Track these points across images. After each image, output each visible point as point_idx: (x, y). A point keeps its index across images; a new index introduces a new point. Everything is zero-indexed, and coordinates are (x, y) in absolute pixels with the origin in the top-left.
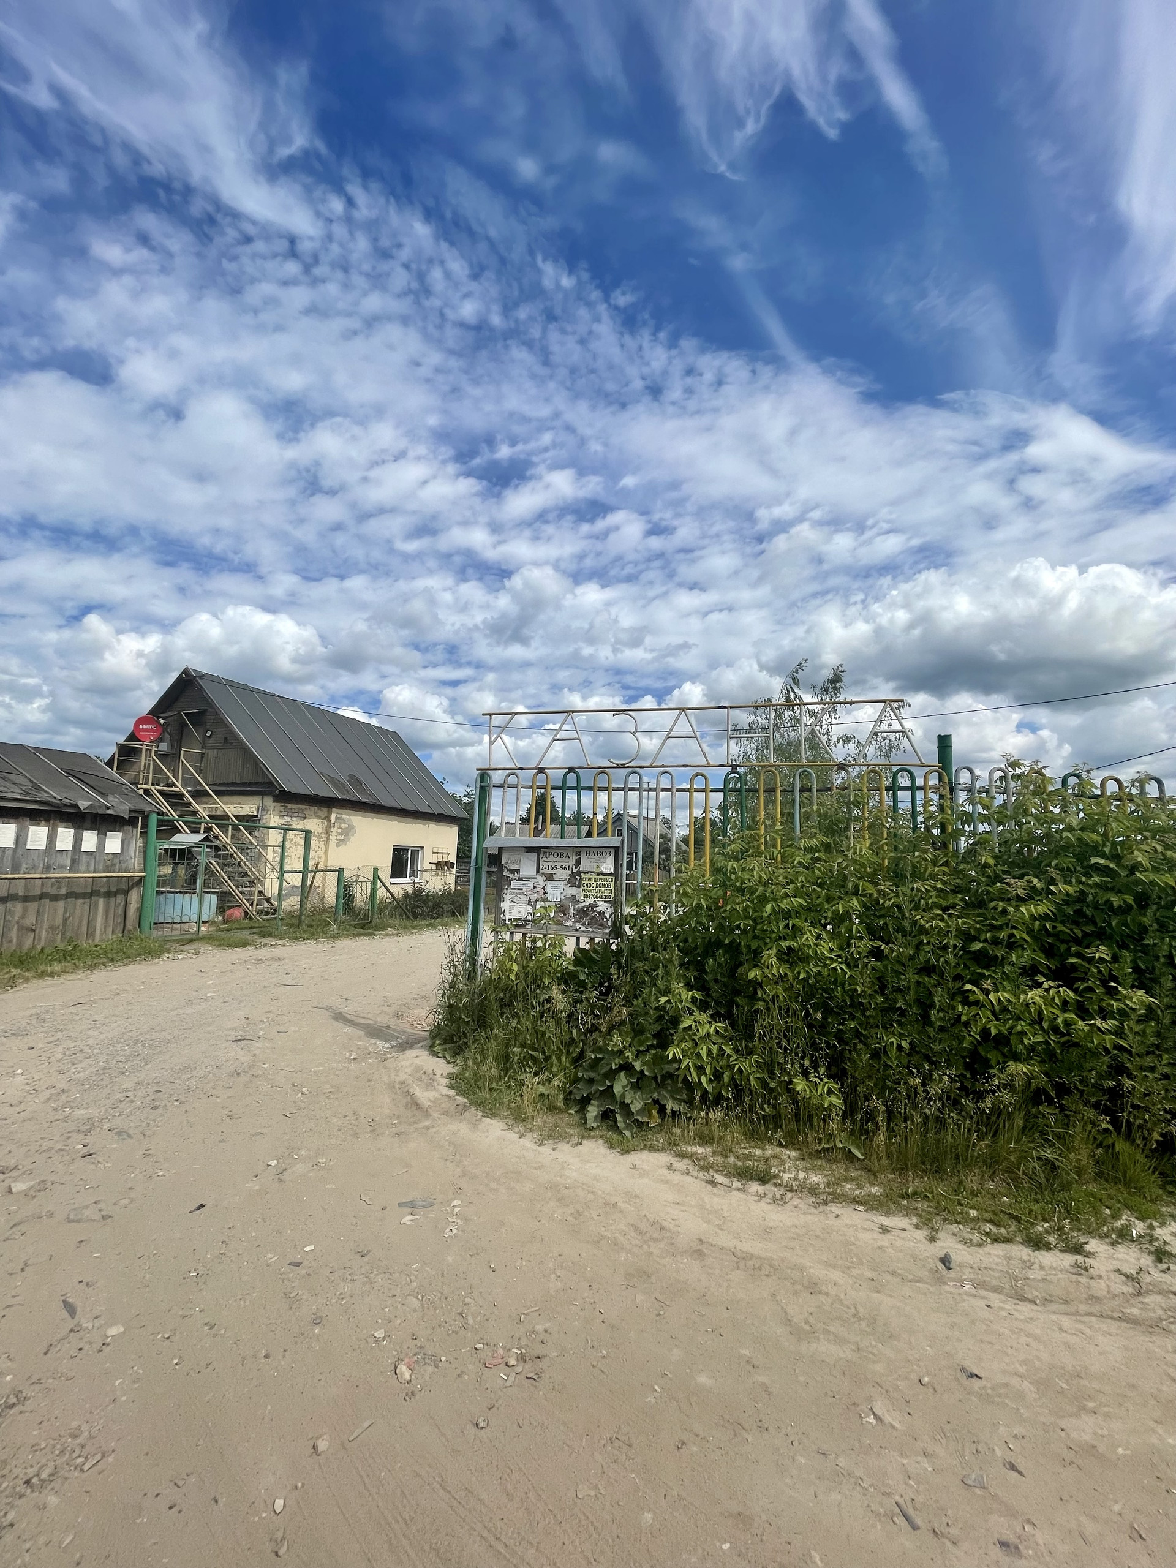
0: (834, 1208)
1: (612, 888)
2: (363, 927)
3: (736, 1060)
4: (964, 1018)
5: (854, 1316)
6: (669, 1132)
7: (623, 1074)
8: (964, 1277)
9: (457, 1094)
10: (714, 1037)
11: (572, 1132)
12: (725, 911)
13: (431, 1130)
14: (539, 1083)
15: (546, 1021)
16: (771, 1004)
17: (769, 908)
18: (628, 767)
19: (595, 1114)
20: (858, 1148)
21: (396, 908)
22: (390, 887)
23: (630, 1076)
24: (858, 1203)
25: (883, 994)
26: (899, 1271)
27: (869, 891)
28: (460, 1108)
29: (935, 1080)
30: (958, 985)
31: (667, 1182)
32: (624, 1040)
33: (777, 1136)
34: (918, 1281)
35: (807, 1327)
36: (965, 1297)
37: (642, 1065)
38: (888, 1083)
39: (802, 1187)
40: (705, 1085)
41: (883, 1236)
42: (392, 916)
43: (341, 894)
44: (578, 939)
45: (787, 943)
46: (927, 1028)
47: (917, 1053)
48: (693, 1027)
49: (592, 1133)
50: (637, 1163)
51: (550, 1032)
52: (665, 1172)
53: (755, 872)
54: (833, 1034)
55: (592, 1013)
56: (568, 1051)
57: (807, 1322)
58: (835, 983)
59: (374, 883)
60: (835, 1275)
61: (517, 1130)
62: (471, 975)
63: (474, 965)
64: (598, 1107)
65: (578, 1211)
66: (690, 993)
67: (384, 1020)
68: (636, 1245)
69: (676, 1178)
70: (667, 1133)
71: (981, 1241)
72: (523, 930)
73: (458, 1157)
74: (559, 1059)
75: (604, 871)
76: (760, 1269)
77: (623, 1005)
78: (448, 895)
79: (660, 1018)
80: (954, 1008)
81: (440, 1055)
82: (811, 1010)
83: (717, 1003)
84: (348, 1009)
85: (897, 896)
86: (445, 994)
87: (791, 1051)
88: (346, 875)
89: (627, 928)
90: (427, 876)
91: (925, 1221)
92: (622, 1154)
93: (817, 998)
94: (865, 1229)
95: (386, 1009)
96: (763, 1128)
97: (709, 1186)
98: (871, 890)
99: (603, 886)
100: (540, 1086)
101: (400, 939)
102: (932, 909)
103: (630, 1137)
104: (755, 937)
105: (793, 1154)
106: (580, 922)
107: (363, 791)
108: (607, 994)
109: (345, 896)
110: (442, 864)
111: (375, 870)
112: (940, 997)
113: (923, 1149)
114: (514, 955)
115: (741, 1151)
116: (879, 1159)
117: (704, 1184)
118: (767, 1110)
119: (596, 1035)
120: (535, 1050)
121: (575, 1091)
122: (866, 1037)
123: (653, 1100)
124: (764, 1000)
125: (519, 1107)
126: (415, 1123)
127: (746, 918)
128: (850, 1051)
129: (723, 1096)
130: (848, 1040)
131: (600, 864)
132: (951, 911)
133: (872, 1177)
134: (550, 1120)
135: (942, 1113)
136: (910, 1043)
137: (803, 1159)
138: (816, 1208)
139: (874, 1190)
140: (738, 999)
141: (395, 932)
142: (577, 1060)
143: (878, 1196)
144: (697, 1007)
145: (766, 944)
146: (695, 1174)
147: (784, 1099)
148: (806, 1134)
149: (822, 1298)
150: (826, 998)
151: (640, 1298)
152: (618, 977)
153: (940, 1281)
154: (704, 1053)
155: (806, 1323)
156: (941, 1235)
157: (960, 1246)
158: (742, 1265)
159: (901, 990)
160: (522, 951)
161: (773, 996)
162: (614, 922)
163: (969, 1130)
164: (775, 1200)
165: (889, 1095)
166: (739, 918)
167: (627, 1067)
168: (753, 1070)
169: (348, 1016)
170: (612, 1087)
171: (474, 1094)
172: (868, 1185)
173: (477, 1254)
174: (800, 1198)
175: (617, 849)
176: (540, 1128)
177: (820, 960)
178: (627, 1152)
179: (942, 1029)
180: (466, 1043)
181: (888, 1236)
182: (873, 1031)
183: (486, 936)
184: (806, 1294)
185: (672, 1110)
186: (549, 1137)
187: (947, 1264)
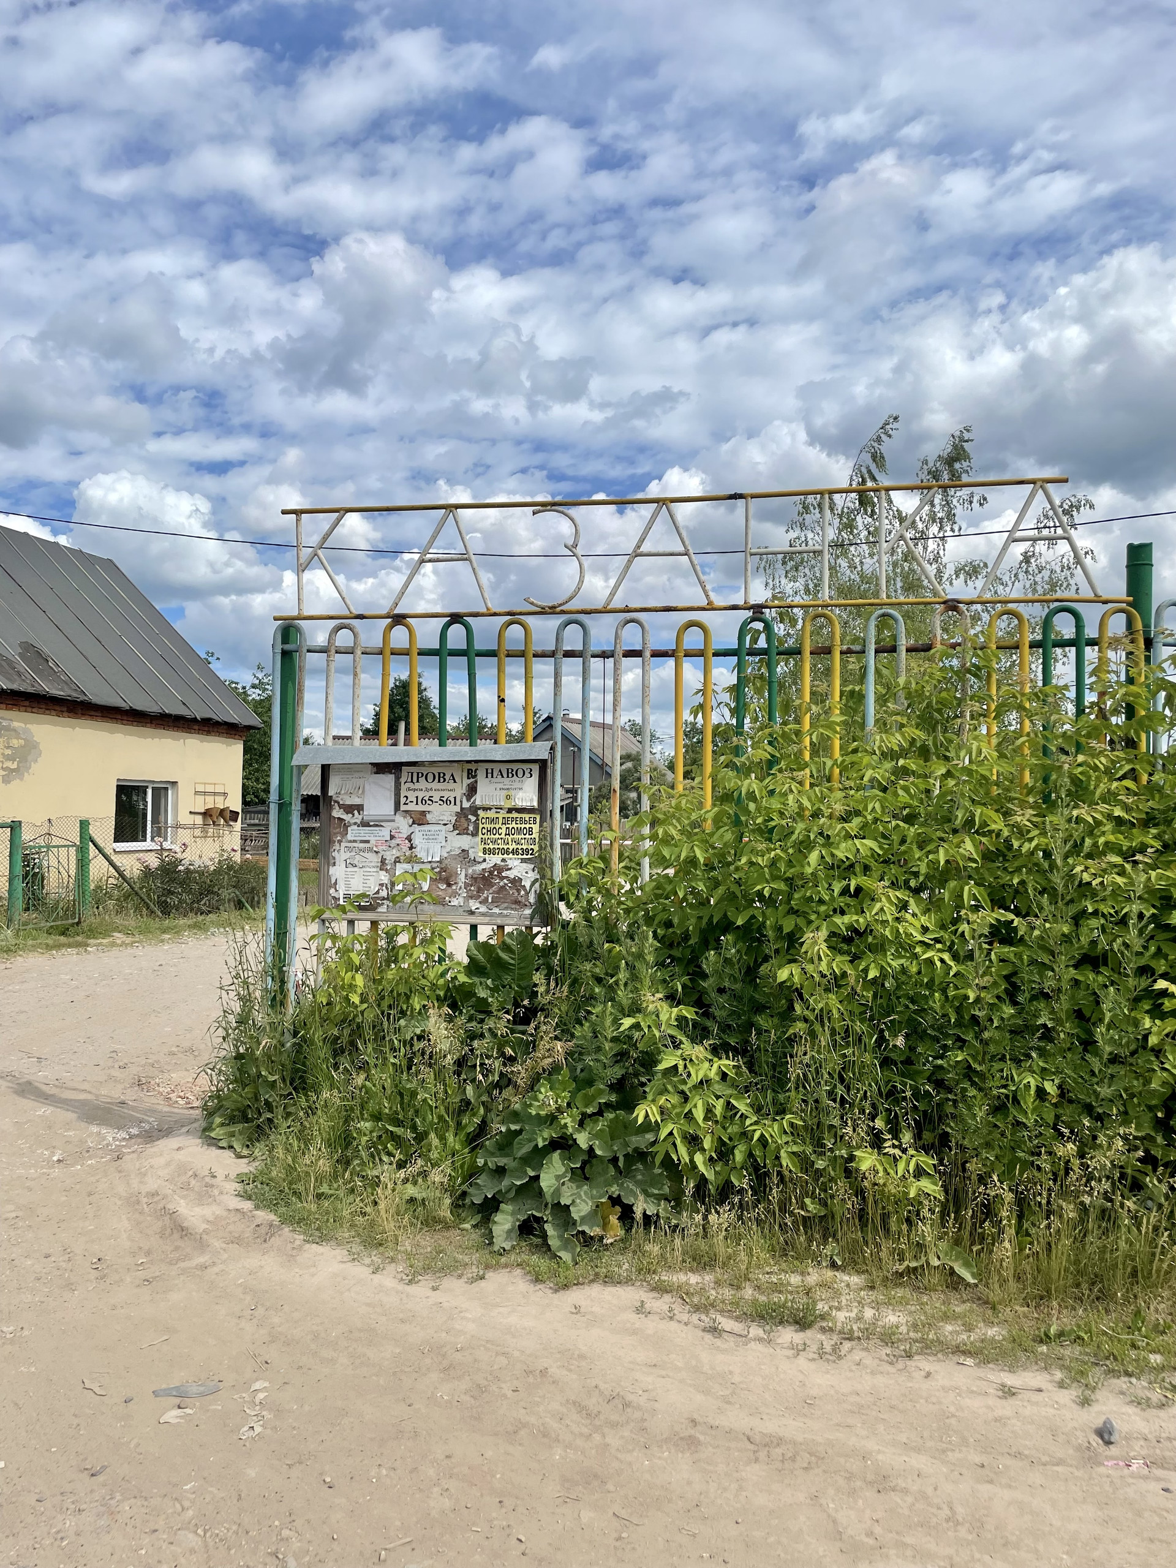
0: (923, 1363)
1: (535, 835)
2: (64, 933)
3: (756, 1123)
4: (1153, 1040)
5: (948, 1520)
6: (639, 1249)
7: (556, 1155)
8: (1132, 1454)
9: (257, 1207)
10: (717, 1087)
11: (467, 1259)
12: (737, 869)
13: (209, 1270)
14: (406, 1181)
15: (418, 1072)
16: (817, 1027)
17: (814, 857)
18: (563, 612)
19: (508, 1226)
20: (967, 1265)
21: (127, 897)
22: (115, 858)
23: (570, 1159)
24: (964, 1353)
25: (1014, 1003)
26: (1026, 1452)
27: (993, 827)
28: (263, 1230)
29: (1101, 1146)
30: (1144, 982)
31: (634, 1332)
32: (558, 1096)
33: (828, 1251)
34: (1057, 1464)
35: (871, 1541)
36: (1131, 1480)
37: (590, 1139)
38: (1022, 1154)
39: (868, 1333)
40: (702, 1168)
41: (1003, 1402)
42: (120, 910)
43: (19, 870)
44: (474, 929)
45: (847, 919)
46: (1088, 1056)
47: (1071, 1101)
48: (681, 1068)
49: (503, 1260)
50: (583, 1303)
51: (426, 1090)
52: (633, 1317)
53: (791, 797)
54: (927, 1074)
55: (502, 1054)
56: (459, 1124)
57: (870, 1534)
58: (930, 985)
59: (82, 851)
60: (919, 1461)
61: (367, 1261)
62: (277, 1000)
63: (283, 982)
64: (513, 1214)
65: (478, 1386)
66: (675, 1010)
67: (115, 1092)
68: (581, 1435)
69: (651, 1325)
70: (635, 1252)
71: (1164, 1399)
72: (371, 916)
73: (261, 1311)
74: (442, 1138)
75: (520, 804)
76: (793, 1459)
77: (556, 1038)
78: (226, 869)
79: (621, 1057)
80: (1136, 1023)
81: (223, 1144)
82: (886, 1034)
83: (725, 1028)
84: (42, 1076)
85: (1044, 833)
86: (228, 1035)
87: (852, 1105)
88: (26, 835)
89: (562, 906)
90: (184, 836)
91: (1077, 1375)
92: (556, 1291)
93: (898, 1013)
94: (972, 1392)
95: (116, 1073)
96: (802, 1239)
97: (708, 1337)
98: (997, 824)
99: (519, 831)
100: (409, 1185)
101: (139, 951)
102: (1104, 853)
103: (570, 1263)
104: (792, 911)
105: (855, 1280)
106: (477, 897)
107: (53, 675)
108: (526, 1021)
109: (25, 876)
110: (215, 814)
111: (84, 825)
112: (1112, 1003)
113: (1077, 1262)
114: (356, 959)
115: (763, 1278)
116: (1003, 1282)
117: (701, 1334)
118: (811, 1207)
119: (507, 1093)
120: (399, 1123)
121: (471, 1190)
122: (982, 1076)
123: (610, 1198)
124: (806, 1020)
125: (372, 1224)
126: (178, 1260)
127: (775, 878)
128: (955, 1102)
129: (733, 1186)
130: (952, 1084)
131: (512, 793)
132: (1138, 857)
133: (990, 1312)
134: (427, 1242)
135: (1111, 1201)
136: (1060, 1087)
137: (872, 1288)
138: (891, 1363)
139: (992, 1332)
140: (761, 1021)
141: (128, 940)
142: (475, 1140)
143: (999, 1342)
144: (687, 1036)
145: (810, 922)
146: (685, 1317)
147: (841, 1187)
148: (878, 1246)
149: (896, 1498)
150: (915, 1012)
151: (586, 1515)
152: (547, 991)
153: (1091, 1459)
154: (699, 1114)
155: (867, 1535)
156: (1100, 1395)
157: (1131, 1410)
158: (762, 1455)
159: (1047, 996)
160: (370, 952)
161: (821, 1010)
162: (540, 897)
163: (1156, 1229)
164: (821, 1354)
165: (1021, 1174)
166: (762, 878)
167: (563, 1144)
168: (785, 1139)
169: (44, 1088)
170: (537, 1178)
171: (287, 1205)
172: (981, 1325)
173: (300, 1463)
174: (867, 1349)
175: (543, 764)
176: (409, 1255)
177: (905, 947)
178: (566, 1287)
179: (1114, 1059)
180: (270, 1120)
181: (1011, 1401)
182: (997, 1066)
183: (302, 932)
184: (870, 1494)
185: (645, 1214)
186: (427, 1269)
187: (1106, 1437)
